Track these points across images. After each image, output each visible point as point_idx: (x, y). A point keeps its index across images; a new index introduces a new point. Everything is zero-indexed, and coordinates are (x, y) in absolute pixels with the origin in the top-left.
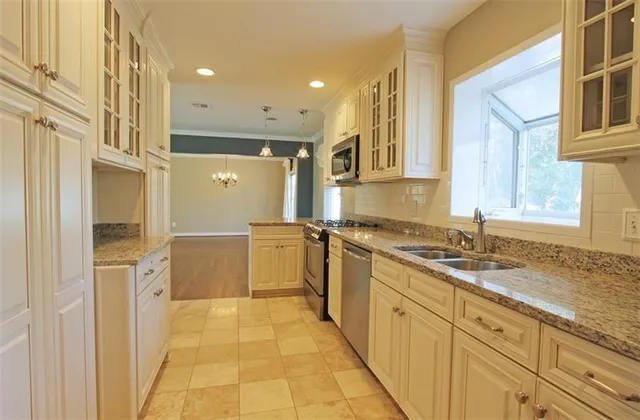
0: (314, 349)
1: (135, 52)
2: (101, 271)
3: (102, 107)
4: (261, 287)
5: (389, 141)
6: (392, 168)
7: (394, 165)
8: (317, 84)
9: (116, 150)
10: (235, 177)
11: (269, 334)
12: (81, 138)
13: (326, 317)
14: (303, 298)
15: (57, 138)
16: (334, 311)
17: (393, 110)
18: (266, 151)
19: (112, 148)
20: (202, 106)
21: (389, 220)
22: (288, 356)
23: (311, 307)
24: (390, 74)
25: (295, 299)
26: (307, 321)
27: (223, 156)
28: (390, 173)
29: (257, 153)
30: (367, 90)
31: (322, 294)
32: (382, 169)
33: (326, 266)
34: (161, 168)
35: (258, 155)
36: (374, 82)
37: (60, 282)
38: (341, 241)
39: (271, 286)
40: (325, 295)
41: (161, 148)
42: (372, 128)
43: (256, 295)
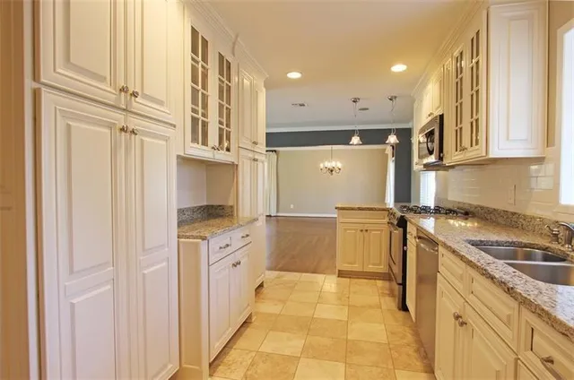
0: (383, 338)
1: (225, 67)
2: (184, 243)
3: (189, 114)
4: (346, 267)
5: (472, 117)
6: (475, 147)
7: (477, 144)
8: (399, 68)
9: (204, 147)
10: (339, 165)
11: (343, 315)
12: (167, 139)
13: (404, 308)
14: (387, 284)
15: (142, 141)
16: (410, 303)
17: (475, 79)
18: (355, 140)
19: (200, 146)
20: (301, 105)
21: (482, 208)
22: (353, 341)
23: (392, 294)
24: (472, 40)
25: (380, 283)
26: (384, 307)
27: (328, 147)
28: (473, 154)
29: (347, 142)
30: (450, 64)
31: (400, 282)
32: (464, 149)
33: (405, 253)
34: (255, 160)
35: (348, 144)
36: (456, 54)
37: (144, 250)
38: (415, 229)
39: (356, 267)
40: (404, 284)
41: (255, 143)
42: (454, 104)
43: (341, 274)
